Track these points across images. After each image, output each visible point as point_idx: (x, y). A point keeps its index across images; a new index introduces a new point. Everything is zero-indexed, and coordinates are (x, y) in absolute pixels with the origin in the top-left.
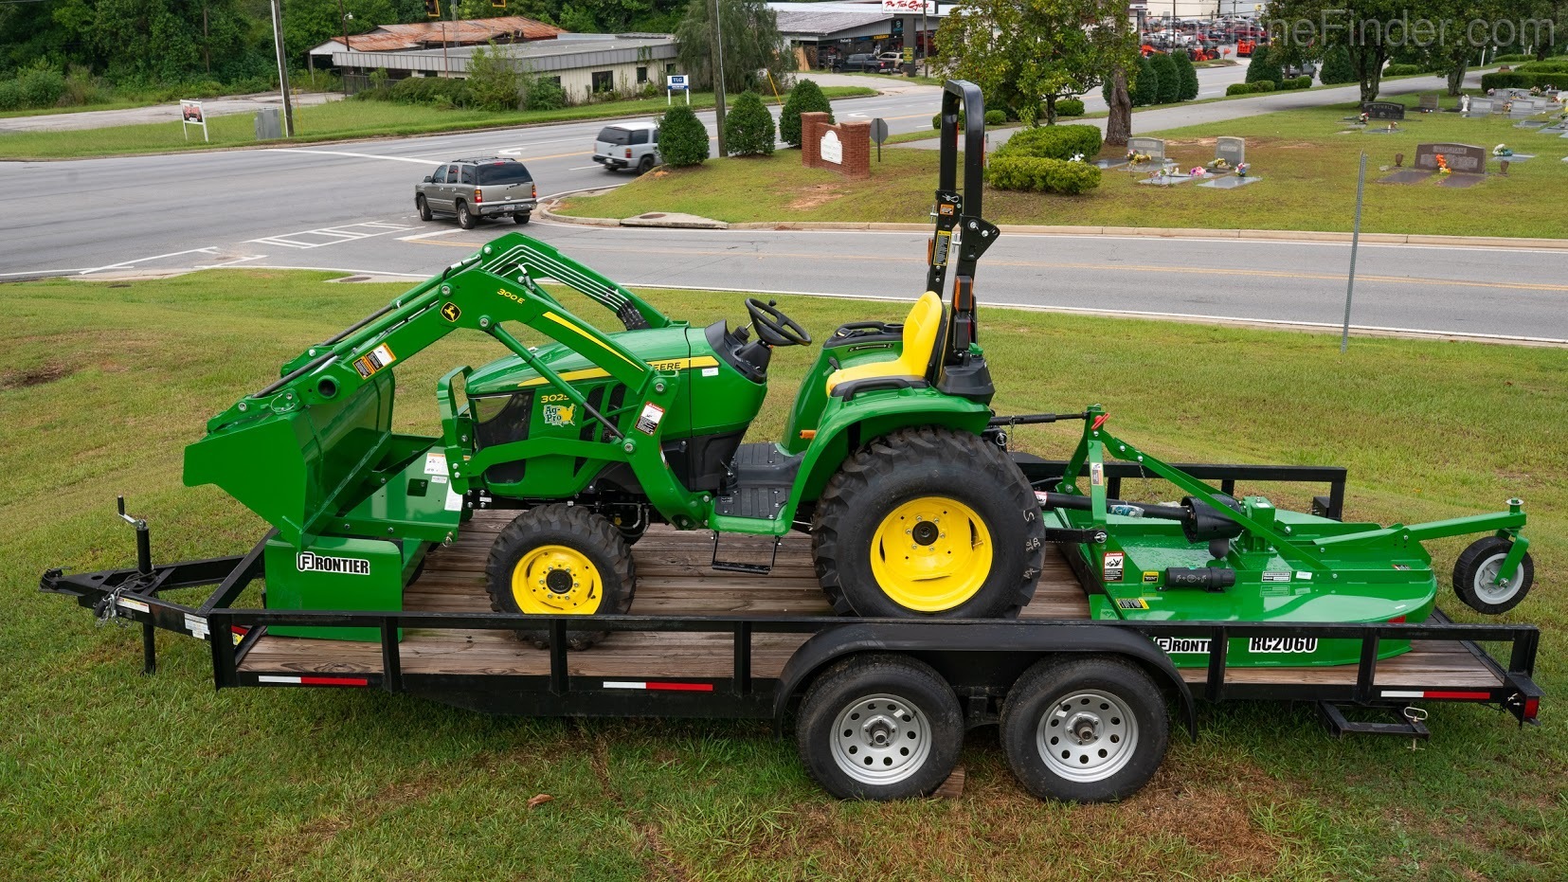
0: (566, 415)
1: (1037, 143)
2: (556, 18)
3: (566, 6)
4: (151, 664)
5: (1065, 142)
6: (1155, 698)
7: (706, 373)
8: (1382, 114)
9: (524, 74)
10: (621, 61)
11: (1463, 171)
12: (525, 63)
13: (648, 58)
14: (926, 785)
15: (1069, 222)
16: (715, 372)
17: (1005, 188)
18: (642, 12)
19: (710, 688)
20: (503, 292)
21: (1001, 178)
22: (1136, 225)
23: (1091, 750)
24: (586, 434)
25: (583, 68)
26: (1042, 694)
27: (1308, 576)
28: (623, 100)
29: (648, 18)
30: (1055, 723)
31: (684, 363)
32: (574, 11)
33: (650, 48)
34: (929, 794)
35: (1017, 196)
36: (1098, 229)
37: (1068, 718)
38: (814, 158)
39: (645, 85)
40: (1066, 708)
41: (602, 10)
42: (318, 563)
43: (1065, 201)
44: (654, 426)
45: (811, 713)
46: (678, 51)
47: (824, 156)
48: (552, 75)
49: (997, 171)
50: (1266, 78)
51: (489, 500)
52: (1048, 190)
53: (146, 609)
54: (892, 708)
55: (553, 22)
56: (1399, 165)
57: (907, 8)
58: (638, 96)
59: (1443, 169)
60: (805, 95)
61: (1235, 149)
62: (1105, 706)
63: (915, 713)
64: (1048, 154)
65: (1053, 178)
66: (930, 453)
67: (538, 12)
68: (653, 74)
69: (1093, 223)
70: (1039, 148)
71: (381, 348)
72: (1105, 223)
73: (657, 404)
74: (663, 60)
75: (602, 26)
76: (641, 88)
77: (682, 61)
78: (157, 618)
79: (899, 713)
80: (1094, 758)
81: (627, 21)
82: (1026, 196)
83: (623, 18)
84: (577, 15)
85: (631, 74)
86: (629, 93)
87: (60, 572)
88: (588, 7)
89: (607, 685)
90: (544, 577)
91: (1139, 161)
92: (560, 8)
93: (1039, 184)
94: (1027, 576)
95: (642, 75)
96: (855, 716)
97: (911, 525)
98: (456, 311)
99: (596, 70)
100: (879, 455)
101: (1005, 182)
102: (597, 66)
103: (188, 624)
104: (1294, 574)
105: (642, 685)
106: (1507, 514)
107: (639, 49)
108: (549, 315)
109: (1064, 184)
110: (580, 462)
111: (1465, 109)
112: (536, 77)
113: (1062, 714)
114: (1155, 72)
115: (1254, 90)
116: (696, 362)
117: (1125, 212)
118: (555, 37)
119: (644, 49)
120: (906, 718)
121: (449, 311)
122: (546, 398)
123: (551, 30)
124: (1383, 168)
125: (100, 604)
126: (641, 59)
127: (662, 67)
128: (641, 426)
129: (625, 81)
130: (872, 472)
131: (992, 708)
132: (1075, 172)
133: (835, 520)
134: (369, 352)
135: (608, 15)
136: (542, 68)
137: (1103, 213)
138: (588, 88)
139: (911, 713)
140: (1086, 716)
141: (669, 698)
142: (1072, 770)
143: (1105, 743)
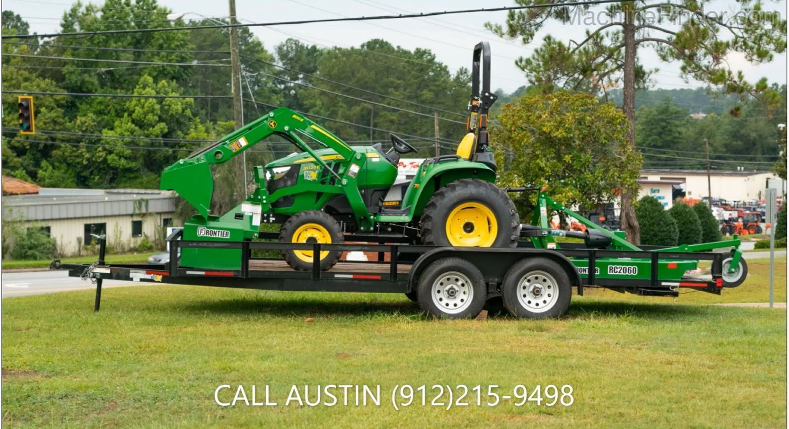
0: (314, 176)
2: (33, 176)
3: (44, 163)
4: (98, 307)
6: (564, 275)
7: (374, 160)
9: (13, 222)
10: (116, 213)
12: (15, 210)
13: (144, 210)
14: (472, 313)
16: (377, 160)
18: (129, 170)
19: (380, 277)
20: (295, 116)
23: (540, 300)
24: (323, 183)
25: (75, 218)
26: (518, 272)
28: (116, 253)
29: (136, 178)
30: (524, 288)
32: (54, 168)
33: (147, 201)
34: (473, 317)
37: (530, 286)
39: (139, 240)
40: (529, 281)
41: (86, 167)
42: (207, 232)
44: (355, 174)
45: (425, 278)
46: (176, 206)
48: (44, 225)
51: (274, 219)
53: (108, 272)
54: (457, 280)
55: (29, 179)
58: (132, 250)
62: (545, 280)
63: (467, 282)
66: (471, 183)
67: (14, 168)
68: (149, 228)
71: (242, 138)
73: (357, 164)
74: (160, 214)
75: (83, 182)
76: (135, 243)
77: (181, 214)
78: (114, 275)
79: (460, 283)
80: (541, 304)
81: (112, 180)
83: (108, 177)
84: (56, 173)
85: (127, 227)
86: (123, 248)
88: (69, 165)
90: (305, 240)
92: (37, 165)
94: (512, 238)
95: (137, 228)
96: (442, 284)
97: (462, 224)
98: (275, 124)
99: (89, 222)
100: (449, 186)
102: (90, 217)
103: (132, 275)
105: (351, 276)
107: (135, 201)
108: (313, 126)
110: (319, 195)
112: (27, 225)
113: (527, 284)
116: (370, 155)
118: (37, 193)
119: (140, 202)
120: (463, 285)
121: (272, 124)
122: (306, 168)
123: (29, 186)
126: (137, 212)
127: (159, 221)
128: (350, 174)
129: (118, 233)
130: (447, 192)
131: (499, 285)
133: (431, 213)
134: (237, 140)
135: (91, 173)
136: (32, 216)
138: (79, 240)
139: (464, 282)
140: (538, 285)
141: (362, 283)
142: (532, 309)
143: (545, 297)
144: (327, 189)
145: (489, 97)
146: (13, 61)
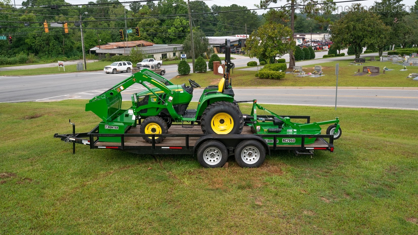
0: (155, 100)
1: (270, 68)
2: (153, 41)
3: (155, 38)
4: (74, 152)
5: (277, 67)
6: (262, 148)
7: (181, 92)
8: (360, 61)
9: (144, 54)
10: (169, 51)
11: (374, 73)
12: (145, 51)
13: (176, 50)
14: (221, 165)
15: (277, 86)
16: (183, 92)
17: (262, 78)
18: (175, 39)
19: (181, 148)
20: (144, 76)
21: (261, 76)
22: (294, 86)
23: (252, 158)
24: (159, 103)
25: (159, 53)
26: (242, 147)
27: (296, 130)
28: (169, 61)
29: (176, 41)
30: (245, 153)
31: (177, 90)
32: (157, 39)
33: (176, 48)
34: (222, 167)
35: (265, 80)
36: (284, 87)
37: (247, 152)
38: (217, 73)
39: (175, 57)
40: (247, 150)
41: (164, 38)
42: (109, 127)
43: (277, 81)
44: (171, 101)
45: (200, 150)
46: (184, 48)
47: (219, 72)
48: (152, 55)
49: (260, 74)
50: (333, 53)
51: (140, 117)
52: (273, 78)
53: (74, 140)
54: (215, 150)
55: (152, 42)
56: (359, 72)
57: (242, 37)
58: (173, 60)
59: (369, 72)
60: (214, 57)
61: (319, 68)
62: (254, 150)
63: (219, 151)
64: (273, 70)
65: (274, 75)
66: (221, 104)
67: (148, 39)
68: (177, 54)
69: (283, 86)
70: (271, 69)
71: (121, 86)
72: (286, 86)
73: (171, 96)
74: (180, 51)
75: (164, 42)
76: (174, 58)
77: (185, 51)
78: (77, 141)
79: (216, 151)
80: (252, 160)
81: (171, 41)
82: (267, 80)
83: (170, 41)
84: (158, 40)
85: (172, 54)
86: (171, 59)
87: (57, 134)
88: (161, 38)
89: (162, 148)
90: (151, 130)
91: (296, 72)
93: (270, 77)
94: (240, 128)
95: (174, 54)
96: (208, 152)
97: (219, 120)
98: (135, 80)
99: (163, 53)
100: (212, 105)
101: (262, 76)
103: (83, 142)
104: (293, 130)
105: (169, 148)
106: (336, 120)
107: (173, 48)
108: (152, 80)
109: (276, 77)
110: (158, 108)
111: (381, 60)
112: (147, 55)
113: (246, 151)
114: (304, 52)
115: (330, 56)
116: (179, 90)
117: (291, 83)
118: (152, 45)
119: (175, 48)
120: (217, 152)
122: (151, 97)
123: (151, 44)
124: (355, 72)
125: (66, 139)
126: (174, 50)
127: (179, 52)
128: (169, 101)
129: (170, 56)
130: (211, 108)
131: (234, 151)
132: (279, 74)
133: (204, 117)
134: (119, 87)
135: (166, 40)
136: (149, 53)
137: (286, 83)
138: (161, 58)
140: (250, 152)
141: (174, 150)
142: (248, 162)
143: (254, 157)
144: (161, 106)
145: (230, 65)
146: (147, 13)
